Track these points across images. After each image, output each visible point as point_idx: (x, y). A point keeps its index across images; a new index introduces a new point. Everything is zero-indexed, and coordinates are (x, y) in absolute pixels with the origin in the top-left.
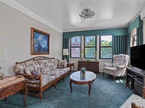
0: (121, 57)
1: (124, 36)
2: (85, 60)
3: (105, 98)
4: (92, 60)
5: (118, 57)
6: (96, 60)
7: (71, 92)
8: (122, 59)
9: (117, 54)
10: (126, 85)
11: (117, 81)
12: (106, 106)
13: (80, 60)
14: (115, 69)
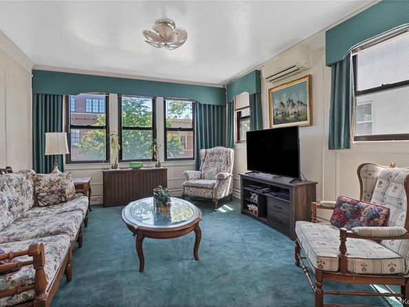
0: (219, 153)
1: (218, 106)
2: (126, 167)
3: (231, 252)
4: (146, 166)
5: (212, 154)
6: (159, 165)
7: (141, 269)
8: (223, 158)
9: (210, 147)
10: (243, 213)
11: (221, 209)
12: (248, 266)
13: (108, 167)
14: (215, 181)
